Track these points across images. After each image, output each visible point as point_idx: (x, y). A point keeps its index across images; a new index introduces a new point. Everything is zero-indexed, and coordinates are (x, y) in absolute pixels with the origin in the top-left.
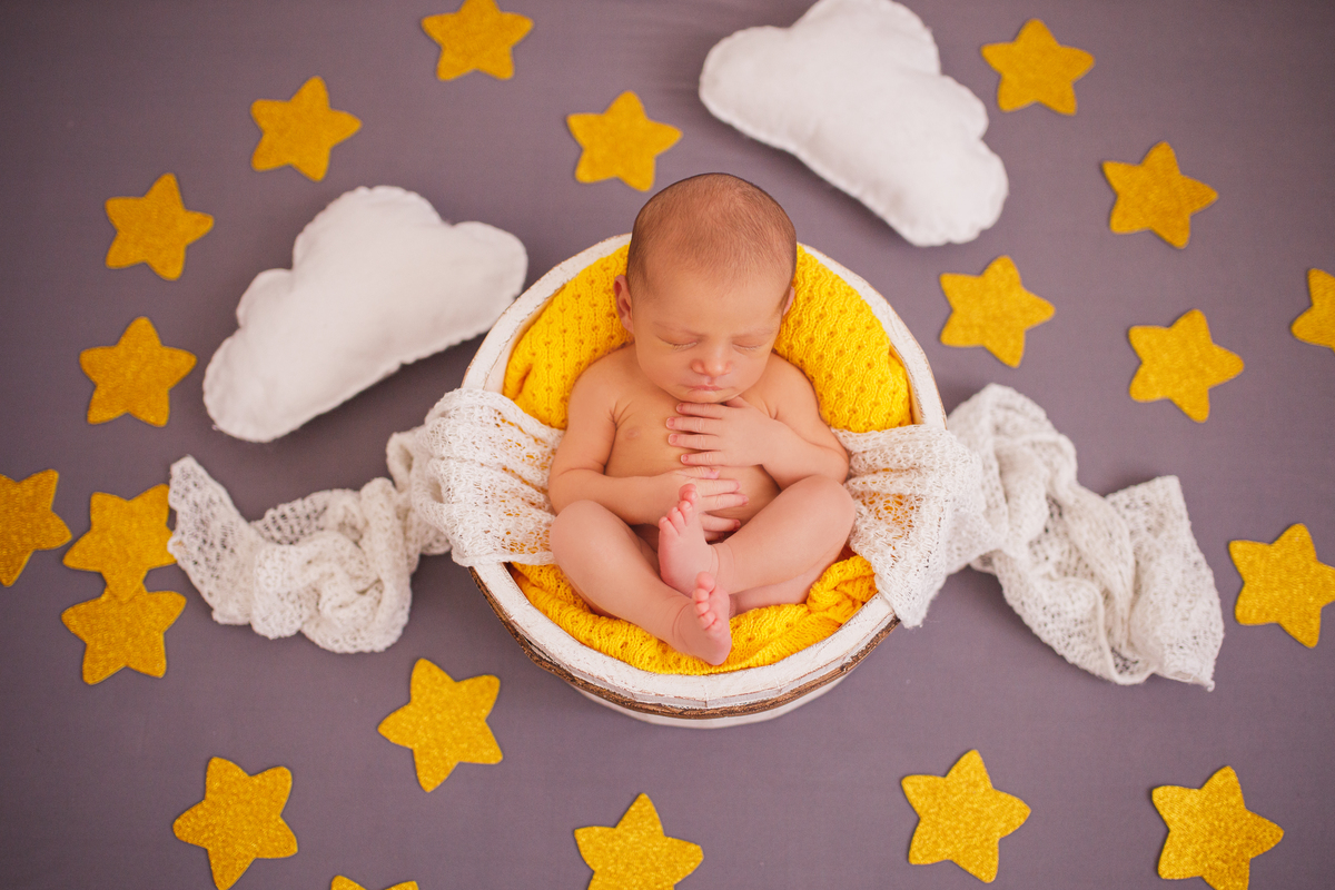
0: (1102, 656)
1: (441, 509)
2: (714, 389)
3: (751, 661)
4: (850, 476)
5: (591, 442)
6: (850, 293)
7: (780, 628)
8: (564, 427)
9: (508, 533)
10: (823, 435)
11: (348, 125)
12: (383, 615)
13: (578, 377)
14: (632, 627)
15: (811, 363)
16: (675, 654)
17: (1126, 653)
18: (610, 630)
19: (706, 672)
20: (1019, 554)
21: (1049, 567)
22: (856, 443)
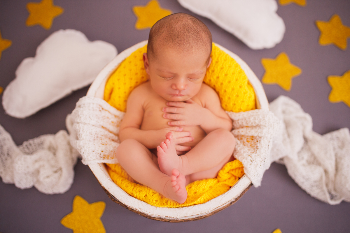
0: (325, 194)
1: (77, 142)
2: (181, 95)
3: (196, 202)
4: (232, 129)
5: (134, 116)
6: (232, 60)
7: (207, 188)
8: (125, 111)
9: (102, 152)
10: (223, 114)
11: (58, 11)
12: (62, 180)
13: (130, 93)
14: (149, 189)
15: (218, 86)
16: (166, 199)
17: (333, 193)
18: (140, 190)
19: (178, 206)
20: (294, 157)
21: (304, 162)
22: (235, 116)
